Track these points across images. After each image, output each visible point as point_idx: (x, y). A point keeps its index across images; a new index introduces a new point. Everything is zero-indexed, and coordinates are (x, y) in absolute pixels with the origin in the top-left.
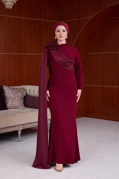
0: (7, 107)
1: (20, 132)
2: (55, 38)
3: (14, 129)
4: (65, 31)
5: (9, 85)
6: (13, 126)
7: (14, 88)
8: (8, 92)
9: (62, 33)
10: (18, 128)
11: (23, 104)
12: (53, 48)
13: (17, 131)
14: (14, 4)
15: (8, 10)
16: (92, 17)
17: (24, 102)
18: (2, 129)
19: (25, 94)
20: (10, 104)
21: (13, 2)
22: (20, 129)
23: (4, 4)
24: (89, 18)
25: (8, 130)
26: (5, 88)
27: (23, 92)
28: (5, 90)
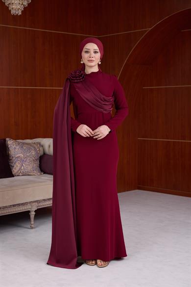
0: (13, 173)
1: (33, 214)
2: (82, 62)
3: (23, 208)
4: (97, 52)
5: (16, 138)
6: (23, 204)
7: (23, 143)
8: (15, 148)
9: (93, 55)
10: (30, 207)
11: (38, 169)
12: (78, 80)
13: (29, 212)
14: (25, 8)
15: (15, 17)
16: (150, 29)
17: (40, 165)
18: (4, 208)
19: (42, 153)
20: (18, 169)
21: (22, 4)
22: (33, 209)
23: (8, 8)
24: (146, 31)
25: (14, 210)
26: (10, 142)
27: (38, 150)
28: (9, 146)
